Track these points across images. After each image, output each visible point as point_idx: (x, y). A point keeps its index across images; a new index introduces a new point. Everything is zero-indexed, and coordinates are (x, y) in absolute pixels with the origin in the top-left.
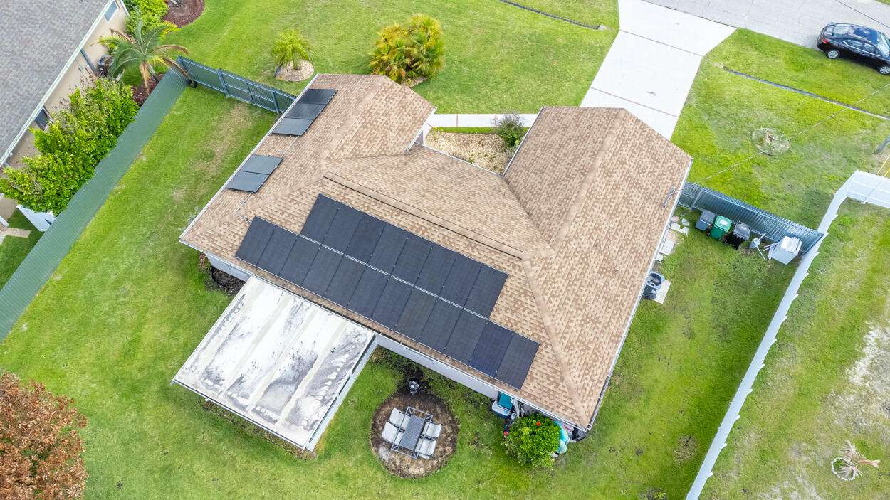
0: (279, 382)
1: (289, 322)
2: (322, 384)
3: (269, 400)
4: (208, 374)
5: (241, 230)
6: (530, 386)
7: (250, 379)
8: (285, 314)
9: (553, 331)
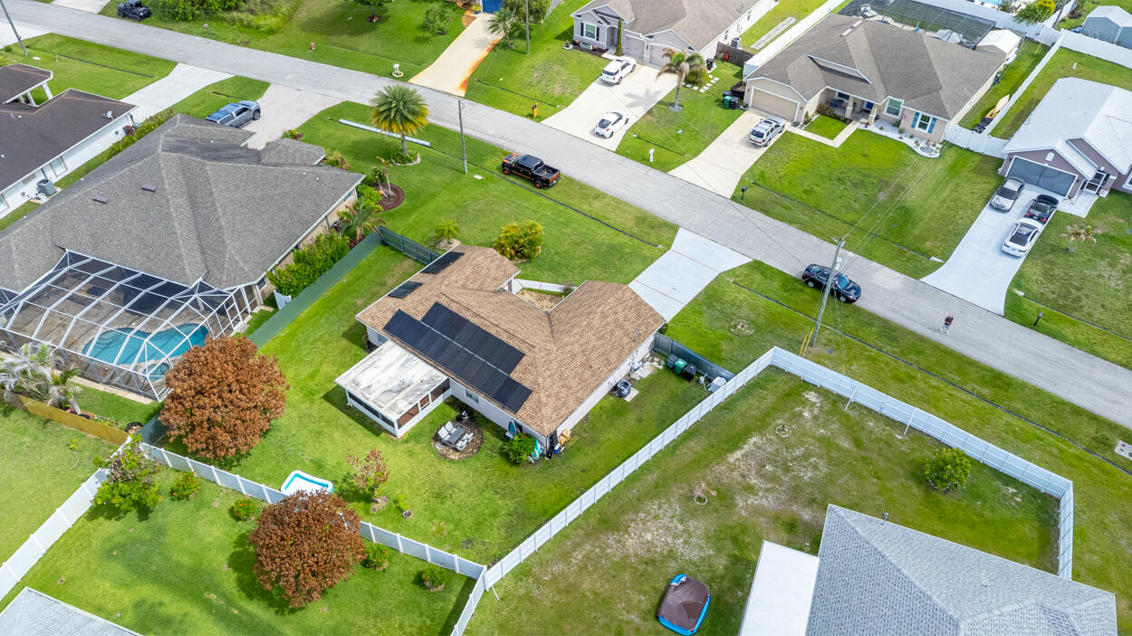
0: (390, 391)
1: (403, 365)
2: (412, 395)
3: (382, 397)
4: (354, 381)
5: (390, 315)
6: (521, 412)
7: (374, 387)
8: (402, 360)
9: (542, 386)
